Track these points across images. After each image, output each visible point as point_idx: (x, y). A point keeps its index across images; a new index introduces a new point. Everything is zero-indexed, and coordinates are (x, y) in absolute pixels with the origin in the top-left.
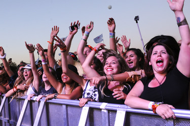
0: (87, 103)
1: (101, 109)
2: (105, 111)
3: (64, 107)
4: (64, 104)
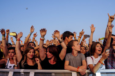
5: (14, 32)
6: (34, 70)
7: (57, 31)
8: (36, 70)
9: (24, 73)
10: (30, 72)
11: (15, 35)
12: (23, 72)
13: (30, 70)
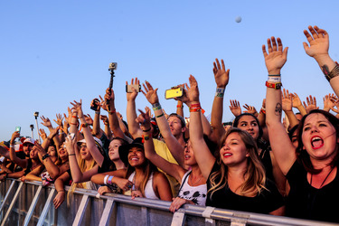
0: (182, 206)
1: (204, 218)
2: (211, 221)
3: (144, 211)
4: (144, 206)
5: (176, 86)
6: (245, 214)
7: (317, 29)
8: (252, 216)
9: (217, 220)
10: (232, 219)
11: (180, 94)
12: (211, 218)
13: (231, 213)
